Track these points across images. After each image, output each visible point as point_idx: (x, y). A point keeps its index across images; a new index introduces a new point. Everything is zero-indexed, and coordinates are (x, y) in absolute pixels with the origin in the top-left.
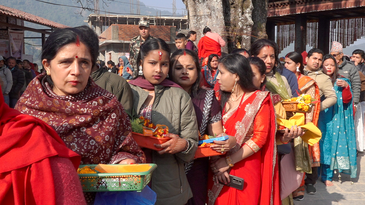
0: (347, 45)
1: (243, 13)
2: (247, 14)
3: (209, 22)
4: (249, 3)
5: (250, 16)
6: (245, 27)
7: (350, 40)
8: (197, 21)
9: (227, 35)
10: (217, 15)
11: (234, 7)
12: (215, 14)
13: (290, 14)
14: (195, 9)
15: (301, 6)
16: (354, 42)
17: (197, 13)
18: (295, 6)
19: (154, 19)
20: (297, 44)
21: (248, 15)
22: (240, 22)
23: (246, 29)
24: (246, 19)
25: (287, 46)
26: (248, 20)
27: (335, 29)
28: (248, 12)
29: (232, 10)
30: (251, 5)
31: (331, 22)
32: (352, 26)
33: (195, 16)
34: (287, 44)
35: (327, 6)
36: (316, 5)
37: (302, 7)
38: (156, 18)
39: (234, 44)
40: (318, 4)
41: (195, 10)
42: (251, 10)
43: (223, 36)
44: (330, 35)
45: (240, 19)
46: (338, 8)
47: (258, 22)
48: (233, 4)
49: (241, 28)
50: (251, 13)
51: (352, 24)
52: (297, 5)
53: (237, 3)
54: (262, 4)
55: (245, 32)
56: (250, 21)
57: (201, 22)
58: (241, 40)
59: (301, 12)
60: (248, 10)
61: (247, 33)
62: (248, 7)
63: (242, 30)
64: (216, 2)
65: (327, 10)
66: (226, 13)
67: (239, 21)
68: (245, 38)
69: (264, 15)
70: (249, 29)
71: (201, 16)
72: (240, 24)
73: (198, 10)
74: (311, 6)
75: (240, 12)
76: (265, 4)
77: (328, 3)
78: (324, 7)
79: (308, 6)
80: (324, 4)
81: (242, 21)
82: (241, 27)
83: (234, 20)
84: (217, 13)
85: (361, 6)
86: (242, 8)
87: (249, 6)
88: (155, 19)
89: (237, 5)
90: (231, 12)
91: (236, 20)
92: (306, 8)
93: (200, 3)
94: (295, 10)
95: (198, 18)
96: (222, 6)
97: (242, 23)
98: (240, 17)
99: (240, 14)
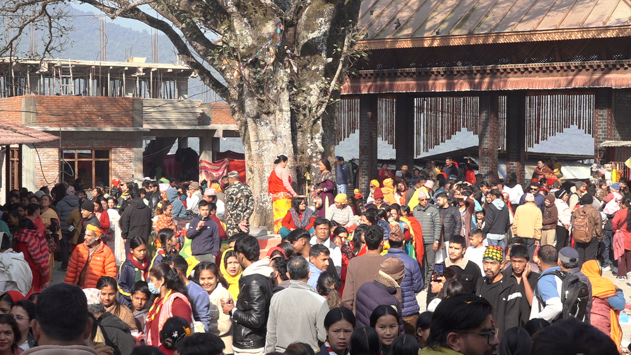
0: (442, 141)
1: (312, 139)
2: (317, 139)
3: (273, 147)
4: (319, 127)
5: (320, 142)
6: (314, 155)
7: (446, 132)
8: (260, 147)
9: (296, 166)
10: (284, 142)
11: (302, 131)
12: (282, 141)
13: (351, 93)
14: (257, 133)
15: (368, 82)
16: (452, 136)
17: (259, 137)
18: (359, 82)
19: (70, 66)
20: (363, 140)
21: (318, 141)
22: (309, 149)
23: (316, 157)
24: (316, 146)
25: (344, 137)
26: (318, 147)
27: (422, 115)
28: (317, 137)
29: (299, 134)
30: (321, 130)
31: (415, 99)
32: (448, 110)
33: (257, 141)
34: (344, 134)
35: (408, 85)
36: (391, 83)
37: (369, 84)
38: (74, 63)
39: (303, 174)
40: (394, 81)
41: (257, 135)
42: (321, 135)
43: (293, 167)
44: (415, 123)
45: (309, 145)
46: (424, 90)
47: (327, 145)
48: (300, 127)
49: (310, 156)
50: (321, 139)
51: (448, 106)
52: (362, 80)
53: (306, 128)
54: (331, 123)
55: (315, 160)
56: (321, 148)
57: (263, 148)
58: (310, 169)
59: (369, 91)
60: (318, 135)
61: (316, 161)
62: (318, 132)
63: (311, 157)
64: (284, 128)
65: (408, 92)
66: (294, 140)
67: (308, 147)
68: (314, 167)
69: (333, 136)
70: (319, 157)
71: (263, 141)
72: (309, 151)
73: (261, 134)
74: (383, 83)
75: (309, 138)
76: (333, 123)
77: (409, 81)
78: (404, 87)
79: (379, 83)
80: (403, 83)
81: (311, 147)
82: (310, 154)
83: (302, 145)
84: (285, 140)
85: (456, 91)
86: (311, 133)
87: (319, 130)
88: (72, 65)
89: (305, 130)
90: (298, 136)
91: (304, 146)
92: (376, 86)
93: (262, 126)
94: (360, 87)
95: (261, 144)
96: (290, 133)
97: (312, 150)
98: (309, 144)
99: (309, 140)
